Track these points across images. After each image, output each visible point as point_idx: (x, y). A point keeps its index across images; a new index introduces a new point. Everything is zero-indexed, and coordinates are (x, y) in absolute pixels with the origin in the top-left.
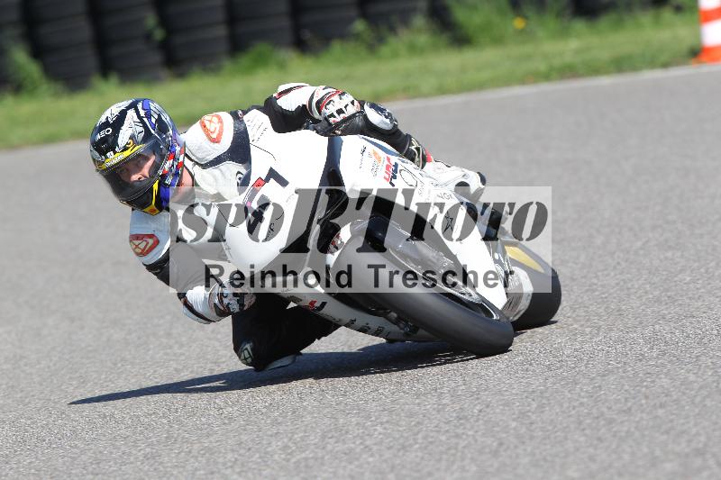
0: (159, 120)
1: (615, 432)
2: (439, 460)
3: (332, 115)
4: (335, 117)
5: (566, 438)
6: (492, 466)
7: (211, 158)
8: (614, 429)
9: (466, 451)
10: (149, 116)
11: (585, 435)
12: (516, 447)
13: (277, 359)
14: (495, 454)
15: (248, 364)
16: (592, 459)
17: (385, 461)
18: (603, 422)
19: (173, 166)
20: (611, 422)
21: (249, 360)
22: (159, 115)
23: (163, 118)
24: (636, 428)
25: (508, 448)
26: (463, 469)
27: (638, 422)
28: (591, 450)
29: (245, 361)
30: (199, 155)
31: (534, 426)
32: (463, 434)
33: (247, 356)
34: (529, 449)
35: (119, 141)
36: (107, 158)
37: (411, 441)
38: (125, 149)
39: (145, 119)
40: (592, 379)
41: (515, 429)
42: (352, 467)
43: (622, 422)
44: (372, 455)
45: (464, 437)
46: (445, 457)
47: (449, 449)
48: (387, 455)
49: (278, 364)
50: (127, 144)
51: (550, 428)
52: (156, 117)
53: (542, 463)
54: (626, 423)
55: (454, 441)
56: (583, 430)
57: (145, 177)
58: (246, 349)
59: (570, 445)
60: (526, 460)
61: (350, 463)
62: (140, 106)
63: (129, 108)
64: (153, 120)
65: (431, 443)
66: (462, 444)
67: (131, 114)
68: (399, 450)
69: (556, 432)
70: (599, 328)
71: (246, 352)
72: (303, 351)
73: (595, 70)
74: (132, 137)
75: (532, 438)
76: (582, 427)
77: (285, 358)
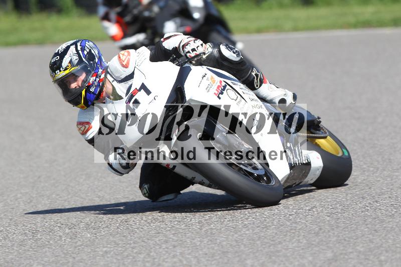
0: (90, 53)
1: (385, 227)
2: (285, 235)
3: (189, 52)
4: (190, 53)
5: (357, 228)
6: (315, 241)
7: (123, 77)
8: (384, 226)
9: (301, 232)
10: (83, 49)
11: (368, 228)
12: (329, 231)
13: (165, 195)
14: (317, 234)
15: (146, 197)
16: (371, 241)
17: (255, 234)
18: (378, 221)
19: (95, 80)
20: (382, 221)
21: (147, 195)
22: (90, 50)
23: (93, 52)
24: (396, 225)
25: (324, 232)
26: (299, 241)
27: (398, 222)
28: (371, 236)
29: (144, 194)
30: (117, 75)
31: (340, 220)
32: (299, 222)
33: (146, 192)
34: (336, 233)
35: (63, 64)
36: (56, 74)
37: (270, 224)
38: (66, 69)
39: (80, 52)
40: (374, 196)
41: (329, 221)
42: (236, 236)
43: (389, 222)
44: (248, 230)
45: (300, 223)
46: (289, 234)
47: (291, 229)
48: (257, 230)
49: (165, 198)
50: (67, 66)
51: (348, 222)
52: (88, 50)
53: (343, 241)
54: (391, 223)
55: (294, 225)
56: (367, 225)
57: (79, 86)
58: (145, 188)
59: (359, 233)
60: (335, 239)
61: (236, 233)
62: (79, 44)
63: (72, 45)
64: (86, 53)
65: (281, 225)
66: (299, 227)
67: (73, 48)
68: (263, 228)
69: (352, 224)
70: (378, 169)
71: (145, 190)
72: (181, 192)
73: (381, 24)
74: (71, 62)
75: (338, 227)
76: (366, 223)
77: (170, 195)
